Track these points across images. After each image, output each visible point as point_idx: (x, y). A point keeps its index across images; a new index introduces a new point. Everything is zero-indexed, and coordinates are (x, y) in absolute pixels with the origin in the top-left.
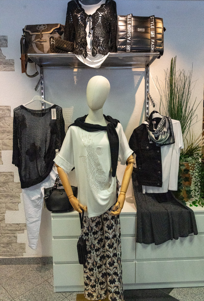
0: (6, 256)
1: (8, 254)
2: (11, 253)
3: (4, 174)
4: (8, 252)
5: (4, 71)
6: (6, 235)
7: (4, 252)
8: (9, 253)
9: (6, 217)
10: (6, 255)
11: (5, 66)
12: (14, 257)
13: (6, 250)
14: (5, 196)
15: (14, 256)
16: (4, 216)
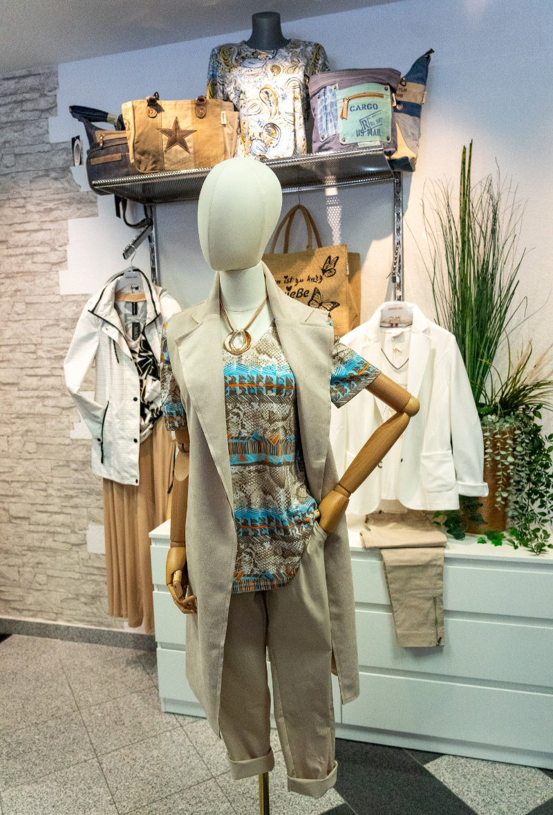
0: (91, 625)
1: (94, 619)
2: (101, 620)
3: (84, 442)
4: (95, 615)
5: (79, 217)
6: (89, 577)
7: (87, 614)
8: (97, 619)
9: (88, 538)
10: (90, 622)
11: (79, 206)
12: (106, 629)
13: (90, 610)
14: (85, 492)
15: (106, 626)
16: (85, 535)
